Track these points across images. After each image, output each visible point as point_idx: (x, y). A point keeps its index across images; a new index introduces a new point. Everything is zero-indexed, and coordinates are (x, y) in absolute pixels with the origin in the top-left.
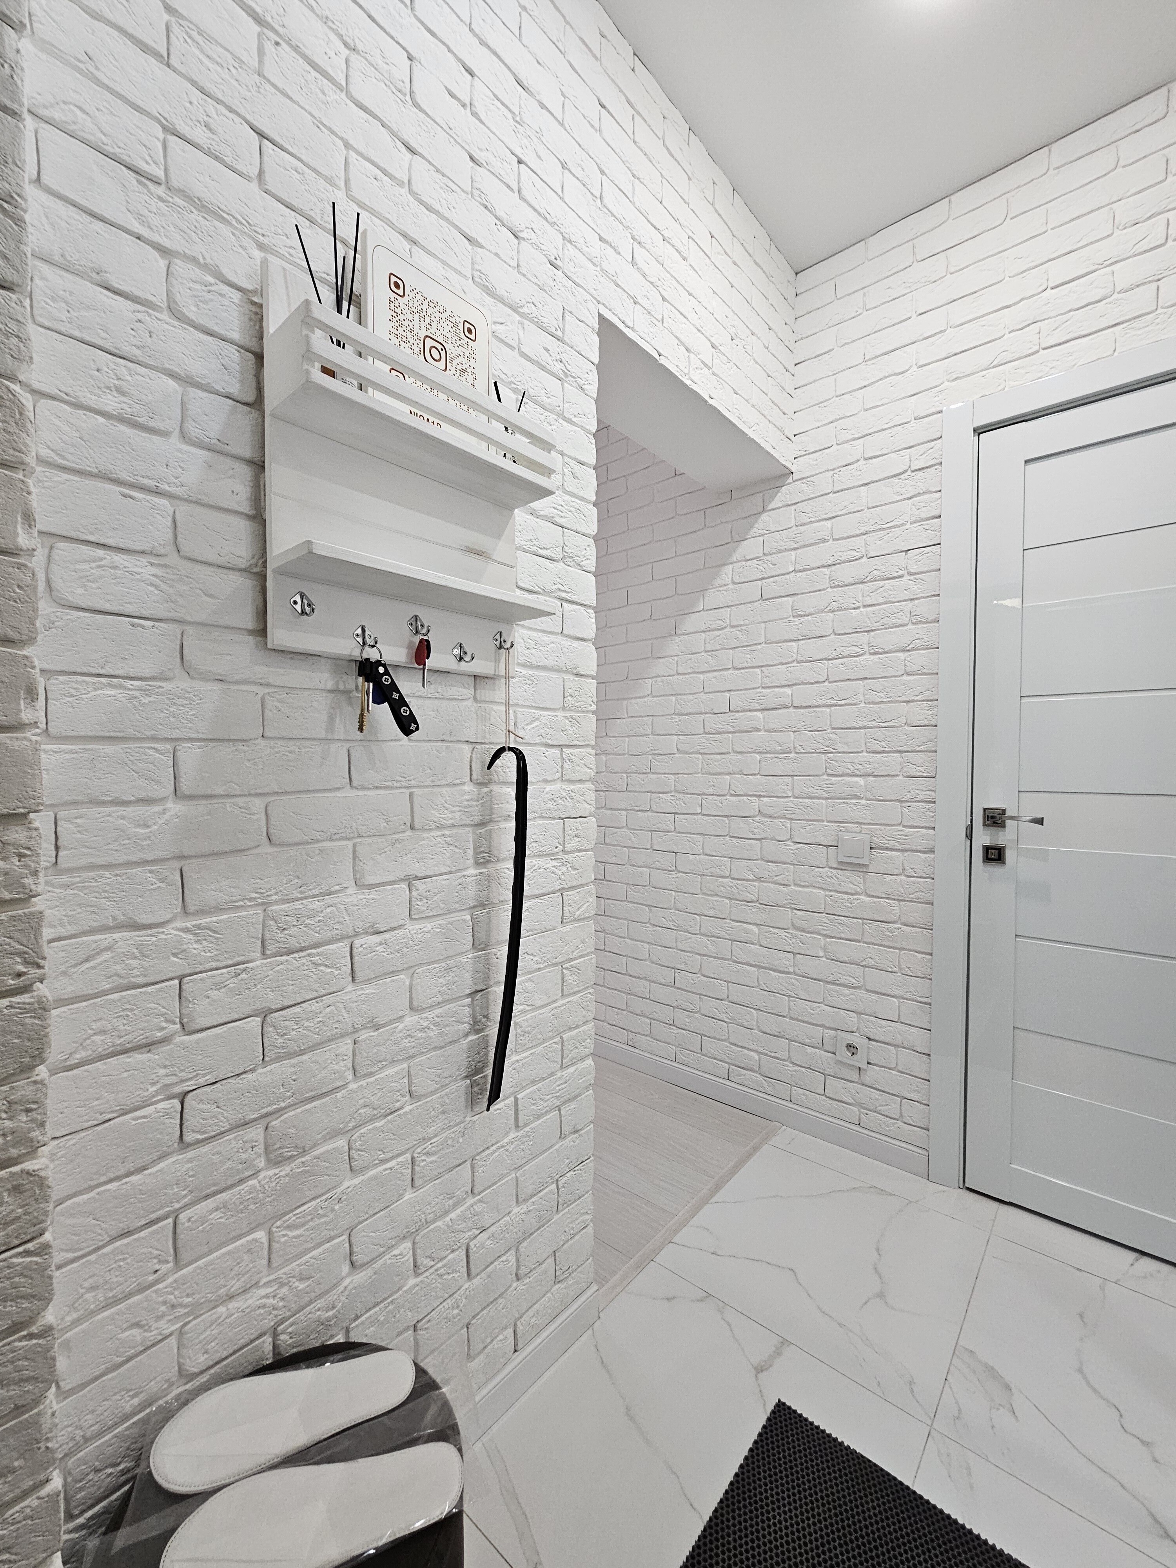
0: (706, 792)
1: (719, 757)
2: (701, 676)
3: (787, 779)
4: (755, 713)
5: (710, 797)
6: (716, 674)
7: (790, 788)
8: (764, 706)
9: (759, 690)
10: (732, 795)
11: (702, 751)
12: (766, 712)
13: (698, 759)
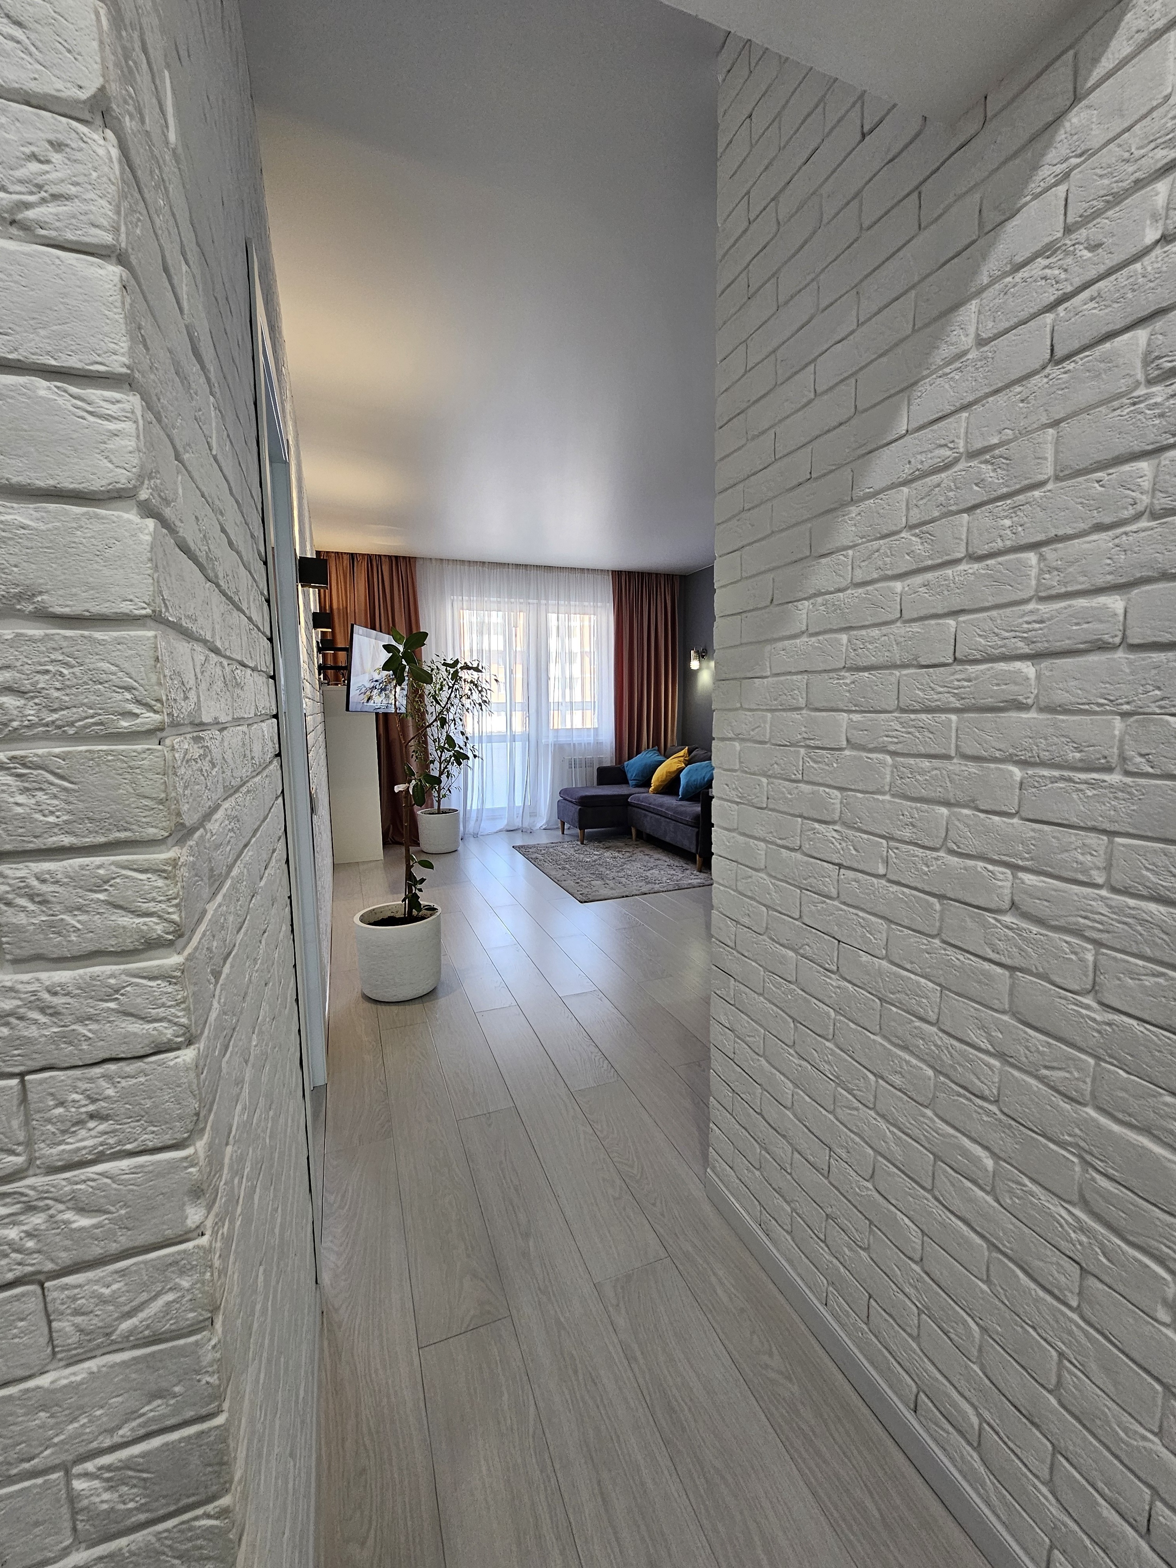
0: (898, 833)
1: (926, 764)
2: (898, 586)
3: (1093, 839)
4: (1018, 665)
5: (904, 847)
6: (929, 576)
7: (1100, 862)
8: (1040, 647)
9: (1031, 606)
10: (951, 852)
11: (892, 748)
12: (1045, 664)
13: (883, 763)
